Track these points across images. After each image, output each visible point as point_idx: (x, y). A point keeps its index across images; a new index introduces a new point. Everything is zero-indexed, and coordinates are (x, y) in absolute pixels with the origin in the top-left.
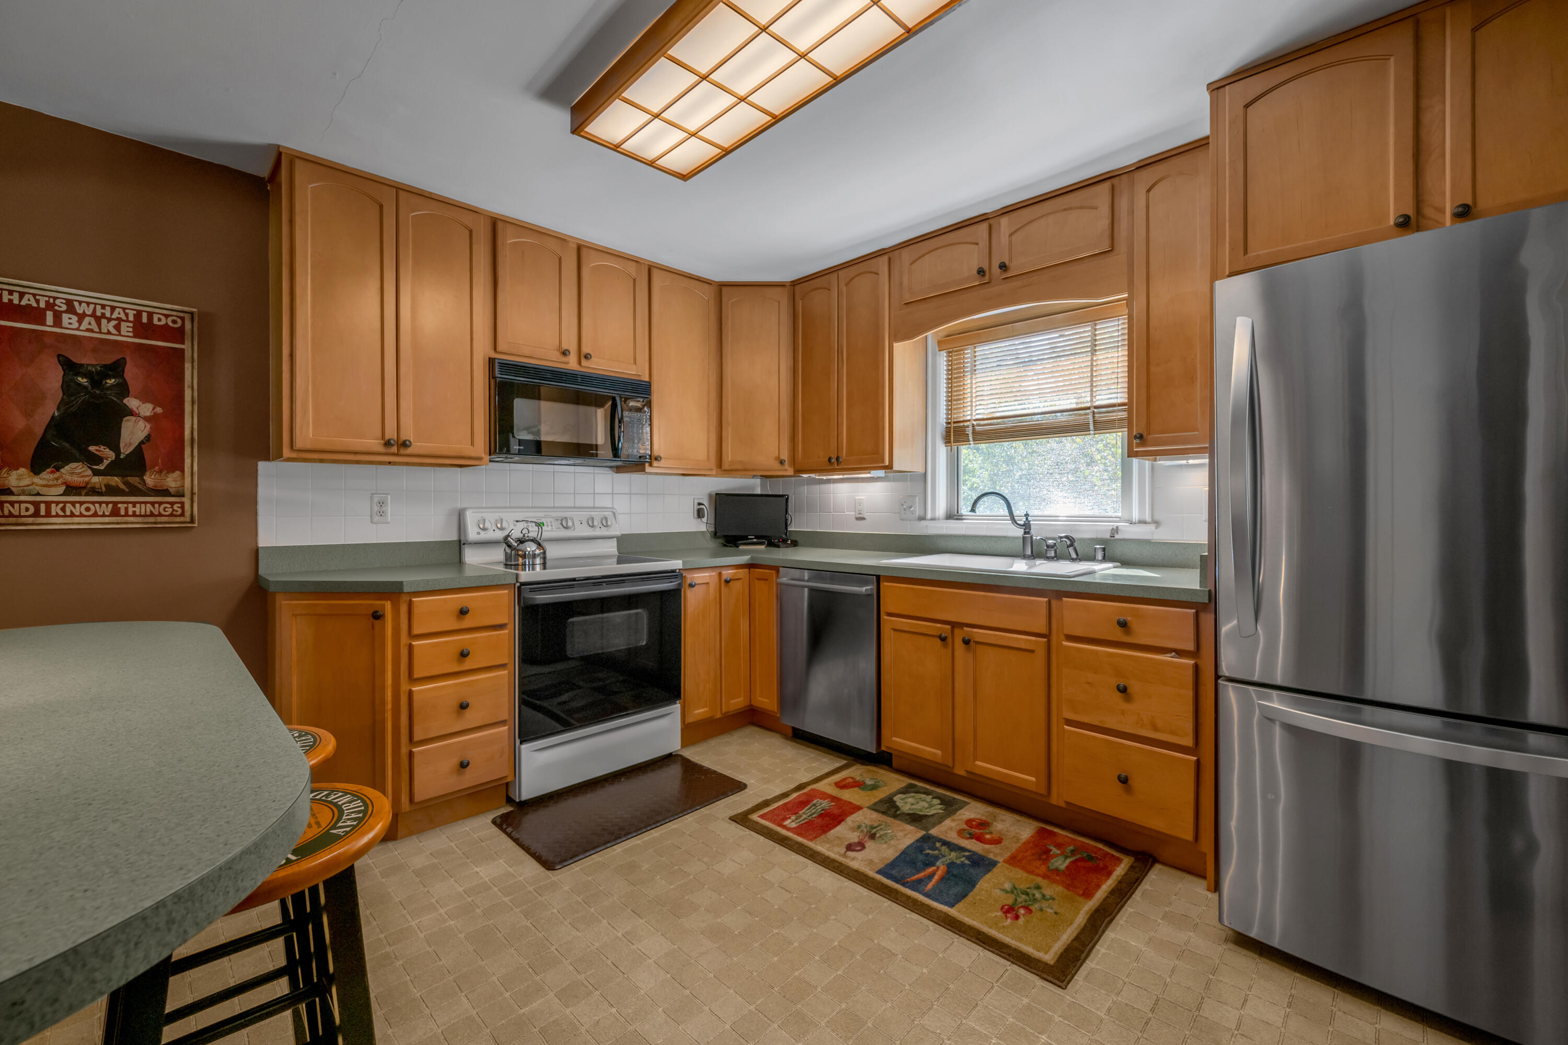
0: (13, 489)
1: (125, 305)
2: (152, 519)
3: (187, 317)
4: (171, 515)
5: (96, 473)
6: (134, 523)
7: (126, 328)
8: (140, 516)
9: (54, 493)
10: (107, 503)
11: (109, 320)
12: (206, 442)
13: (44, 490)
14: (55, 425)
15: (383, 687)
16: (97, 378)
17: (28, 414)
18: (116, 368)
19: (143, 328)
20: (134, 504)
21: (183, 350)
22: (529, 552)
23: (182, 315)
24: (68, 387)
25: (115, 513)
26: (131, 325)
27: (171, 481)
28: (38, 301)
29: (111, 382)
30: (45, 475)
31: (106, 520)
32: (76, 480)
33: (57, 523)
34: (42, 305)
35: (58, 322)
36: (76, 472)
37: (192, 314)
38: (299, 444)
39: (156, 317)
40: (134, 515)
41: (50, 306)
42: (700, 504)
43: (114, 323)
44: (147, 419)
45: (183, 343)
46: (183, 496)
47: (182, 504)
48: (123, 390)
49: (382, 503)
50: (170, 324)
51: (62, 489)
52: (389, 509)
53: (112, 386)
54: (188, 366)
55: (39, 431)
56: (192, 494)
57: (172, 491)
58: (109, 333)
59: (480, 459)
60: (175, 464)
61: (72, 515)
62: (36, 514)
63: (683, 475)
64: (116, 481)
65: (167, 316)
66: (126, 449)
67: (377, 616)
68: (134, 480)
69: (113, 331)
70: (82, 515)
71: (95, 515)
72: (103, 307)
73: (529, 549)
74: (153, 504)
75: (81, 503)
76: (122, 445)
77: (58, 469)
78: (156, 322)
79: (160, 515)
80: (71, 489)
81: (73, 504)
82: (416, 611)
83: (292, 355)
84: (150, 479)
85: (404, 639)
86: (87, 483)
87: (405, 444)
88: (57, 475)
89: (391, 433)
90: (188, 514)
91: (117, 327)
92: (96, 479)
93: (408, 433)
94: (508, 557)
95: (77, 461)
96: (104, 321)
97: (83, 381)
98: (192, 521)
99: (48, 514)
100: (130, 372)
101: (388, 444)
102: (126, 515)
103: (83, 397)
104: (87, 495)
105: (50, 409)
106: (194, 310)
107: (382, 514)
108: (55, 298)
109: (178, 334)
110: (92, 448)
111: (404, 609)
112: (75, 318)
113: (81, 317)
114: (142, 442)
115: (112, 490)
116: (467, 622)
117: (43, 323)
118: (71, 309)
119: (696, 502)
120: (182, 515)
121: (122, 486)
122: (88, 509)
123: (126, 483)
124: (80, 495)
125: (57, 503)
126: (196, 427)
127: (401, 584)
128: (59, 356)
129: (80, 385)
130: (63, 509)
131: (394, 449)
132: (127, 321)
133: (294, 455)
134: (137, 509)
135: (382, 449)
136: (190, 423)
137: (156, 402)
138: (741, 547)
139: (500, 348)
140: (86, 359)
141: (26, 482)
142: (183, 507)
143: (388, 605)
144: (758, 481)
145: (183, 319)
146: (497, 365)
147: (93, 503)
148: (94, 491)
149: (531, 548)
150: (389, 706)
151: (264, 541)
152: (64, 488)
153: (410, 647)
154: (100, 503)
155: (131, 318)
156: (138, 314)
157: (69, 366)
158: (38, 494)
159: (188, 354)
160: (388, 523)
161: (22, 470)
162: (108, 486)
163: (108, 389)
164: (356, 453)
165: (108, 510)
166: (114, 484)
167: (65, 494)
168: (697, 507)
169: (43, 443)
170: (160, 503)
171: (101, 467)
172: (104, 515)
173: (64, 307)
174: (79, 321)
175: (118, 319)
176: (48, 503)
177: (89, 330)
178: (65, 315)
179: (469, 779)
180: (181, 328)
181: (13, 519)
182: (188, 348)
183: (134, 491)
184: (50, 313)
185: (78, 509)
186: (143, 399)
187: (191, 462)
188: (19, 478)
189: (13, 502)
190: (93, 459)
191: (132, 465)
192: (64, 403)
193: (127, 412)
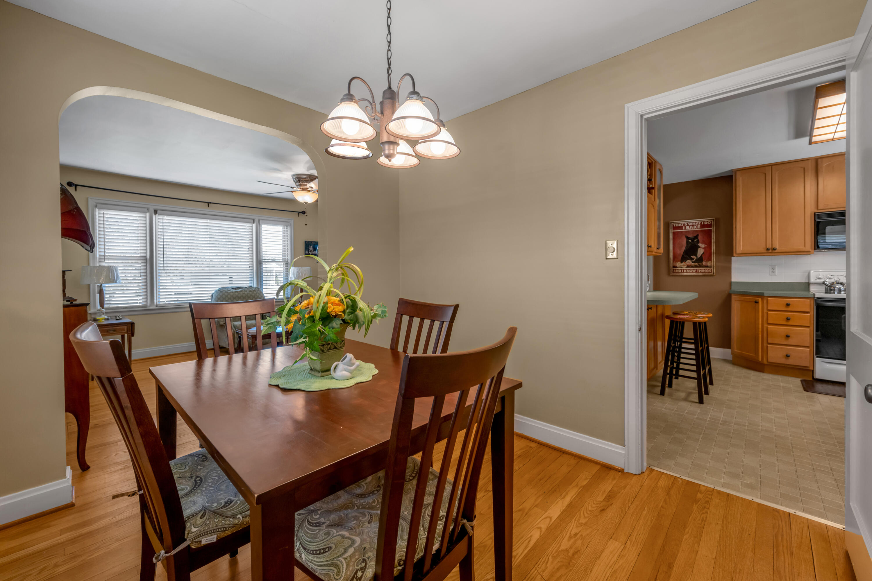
0: (678, 267)
1: (698, 221)
2: (704, 273)
3: (712, 221)
4: (709, 272)
5: (693, 262)
6: (701, 274)
7: (699, 227)
9: (685, 267)
10: (695, 269)
11: (695, 225)
12: (718, 253)
13: (683, 267)
14: (686, 252)
15: (758, 324)
16: (693, 240)
17: (680, 250)
18: (696, 237)
19: (703, 226)
20: (700, 269)
21: (711, 230)
22: (837, 288)
24: (687, 242)
25: (696, 272)
27: (709, 264)
29: (696, 240)
30: (683, 263)
31: (695, 273)
32: (689, 264)
33: (685, 274)
34: (683, 225)
35: (685, 229)
36: (689, 262)
37: (713, 219)
38: (738, 252)
39: (705, 223)
40: (700, 272)
41: (684, 225)
43: (696, 226)
44: (703, 248)
45: (711, 227)
46: (711, 267)
47: (711, 269)
48: (698, 242)
49: (774, 269)
50: (709, 223)
51: (686, 266)
52: (776, 270)
53: (696, 241)
54: (713, 233)
55: (682, 253)
56: (714, 267)
57: (709, 266)
58: (695, 229)
59: (809, 252)
60: (710, 259)
61: (688, 272)
62: (681, 272)
64: (696, 264)
65: (708, 221)
66: (699, 256)
67: (756, 302)
68: (700, 264)
69: (696, 228)
70: (690, 272)
71: (692, 272)
72: (694, 223)
74: (704, 269)
75: (690, 269)
76: (698, 255)
77: (685, 262)
78: (705, 224)
79: (706, 272)
80: (688, 266)
81: (688, 269)
82: (769, 302)
83: (736, 227)
84: (704, 263)
85: (765, 311)
86: (691, 265)
87: (774, 249)
89: (769, 246)
90: (713, 272)
91: (697, 227)
93: (776, 245)
95: (688, 259)
96: (694, 226)
97: (690, 241)
98: (714, 274)
99: (684, 272)
102: (699, 272)
103: (690, 245)
105: (684, 249)
106: (714, 218)
107: (774, 272)
108: (685, 223)
109: (709, 226)
110: (692, 256)
111: (765, 301)
112: (688, 227)
113: (690, 226)
114: (702, 254)
115: (696, 266)
116: (789, 309)
117: (682, 229)
118: (688, 225)
120: (711, 272)
121: (698, 265)
122: (691, 271)
124: (690, 267)
125: (685, 269)
126: (715, 249)
127: (763, 293)
128: (686, 236)
129: (690, 242)
130: (686, 271)
133: (737, 255)
134: (701, 271)
136: (713, 248)
137: (705, 244)
139: (819, 208)
140: (691, 236)
141: (680, 265)
142: (711, 270)
143: (760, 300)
145: (711, 221)
146: (816, 215)
147: (692, 269)
148: (692, 267)
149: (838, 286)
150: (760, 330)
151: (734, 280)
153: (767, 314)
154: (693, 269)
155: (700, 224)
157: (688, 238)
159: (713, 230)
160: (777, 275)
161: (679, 262)
162: (695, 265)
165: (695, 271)
167: (687, 267)
169: (683, 256)
170: (706, 269)
171: (694, 261)
173: (686, 225)
174: (689, 227)
175: (697, 225)
176: (684, 269)
177: (691, 229)
178: (687, 227)
179: (790, 362)
180: (711, 224)
181: (677, 273)
182: (713, 229)
183: (700, 266)
184: (684, 227)
185: (689, 271)
186: (702, 243)
187: (714, 258)
188: (678, 264)
189: (677, 269)
190: (692, 259)
191: (700, 260)
192: (686, 247)
193: (699, 247)
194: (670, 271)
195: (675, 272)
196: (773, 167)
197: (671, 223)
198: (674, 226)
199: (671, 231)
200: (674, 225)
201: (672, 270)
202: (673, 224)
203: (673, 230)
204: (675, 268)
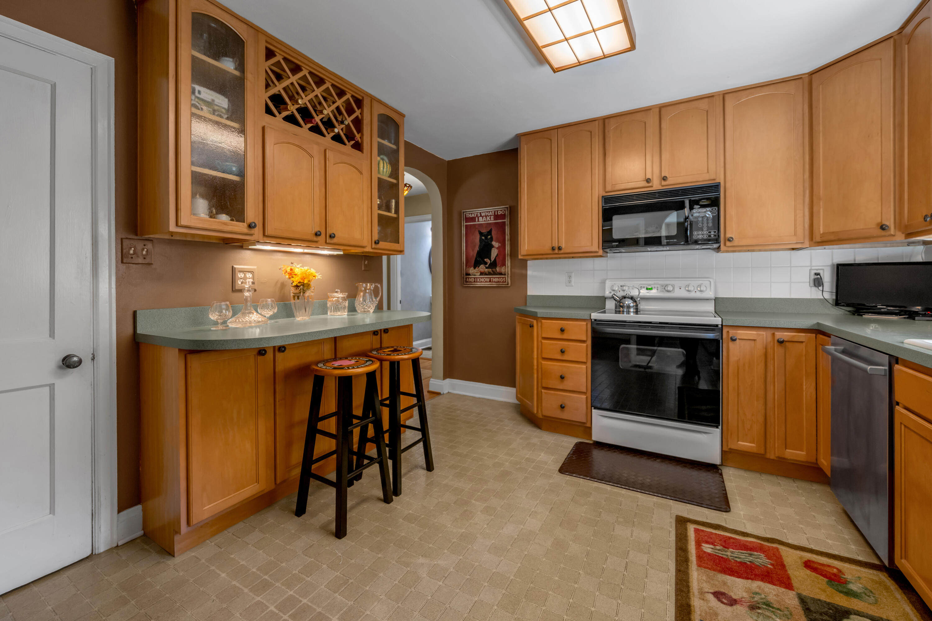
0: (471, 274)
1: (491, 210)
2: (498, 283)
4: (503, 282)
5: (486, 268)
6: (494, 285)
7: (492, 218)
8: (496, 282)
9: (478, 275)
10: (488, 278)
11: (488, 216)
12: (513, 255)
13: (476, 274)
14: (479, 254)
16: (486, 237)
17: (473, 250)
18: (490, 233)
19: (496, 217)
20: (494, 278)
21: (505, 222)
22: (626, 304)
23: (505, 209)
24: (481, 240)
25: (490, 281)
26: (493, 216)
27: (503, 270)
28: (474, 215)
29: (489, 237)
30: (476, 269)
31: (488, 283)
32: (482, 270)
33: (479, 284)
34: (475, 216)
35: (478, 221)
36: (482, 268)
37: (507, 208)
39: (499, 212)
40: (494, 282)
41: (477, 215)
42: (817, 274)
43: (489, 217)
44: (497, 248)
45: (505, 219)
46: (505, 275)
47: (505, 278)
48: (492, 239)
49: (570, 277)
50: (502, 213)
51: (479, 274)
52: (573, 279)
54: (506, 227)
55: (475, 255)
56: (508, 274)
57: (503, 273)
58: (489, 221)
59: (597, 253)
60: (504, 264)
61: (481, 282)
62: (475, 282)
63: (793, 249)
64: (490, 270)
65: (501, 211)
66: (493, 259)
67: (532, 326)
68: (494, 270)
69: (489, 220)
70: (483, 282)
71: (486, 282)
72: (487, 212)
73: (627, 303)
74: (498, 278)
75: (483, 278)
77: (479, 267)
78: (499, 214)
79: (500, 282)
80: (482, 274)
81: (482, 278)
82: (543, 326)
83: (521, 217)
84: (498, 269)
85: (540, 339)
86: (484, 271)
87: (559, 248)
88: (478, 269)
89: (555, 244)
90: (507, 281)
91: (490, 218)
92: (486, 270)
93: (563, 243)
94: (616, 307)
95: (482, 264)
96: (487, 217)
97: (483, 238)
98: (508, 284)
99: (477, 282)
100: (494, 233)
101: (553, 249)
102: (492, 282)
103: (484, 243)
104: (484, 275)
105: (477, 249)
106: (508, 206)
107: (570, 282)
108: (478, 213)
109: (503, 216)
110: (485, 260)
111: (540, 325)
113: (483, 217)
114: (496, 257)
115: (490, 274)
117: (475, 221)
118: (481, 216)
119: (813, 272)
120: (505, 282)
122: (484, 280)
123: (493, 271)
124: (483, 275)
125: (479, 278)
126: (508, 250)
127: (538, 313)
128: (479, 231)
129: (483, 239)
130: (480, 280)
131: (556, 251)
132: (492, 215)
133: (522, 258)
134: (495, 280)
135: (551, 252)
136: (507, 248)
137: (499, 242)
138: (866, 316)
139: (607, 189)
140: (484, 231)
141: (473, 272)
142: (505, 279)
143: (534, 322)
144: (921, 248)
145: (505, 210)
146: (603, 200)
147: (486, 278)
148: (486, 274)
149: (628, 302)
150: (535, 367)
151: (529, 293)
152: (480, 273)
153: (542, 343)
154: (487, 278)
155: (493, 214)
156: (495, 213)
157: (481, 234)
158: (475, 275)
159: (506, 223)
160: (572, 286)
162: (489, 272)
163: (489, 239)
164: (543, 255)
165: (488, 280)
166: (490, 271)
167: (480, 275)
168: (813, 277)
169: (476, 259)
170: (500, 278)
171: (487, 266)
172: (488, 282)
173: (479, 215)
174: (483, 219)
175: (491, 215)
176: (477, 278)
177: (485, 221)
178: (480, 218)
179: (565, 415)
180: (505, 215)
181: (470, 283)
182: (507, 221)
183: (495, 273)
184: (477, 218)
185: (483, 280)
186: (496, 242)
187: (508, 262)
188: (471, 270)
189: (470, 278)
190: (486, 263)
191: (494, 265)
192: (480, 246)
193: (493, 247)
194: (463, 280)
195: (468, 282)
196: (559, 130)
197: (463, 212)
198: (467, 217)
199: (464, 224)
200: (467, 215)
201: (465, 279)
202: (465, 214)
203: (466, 222)
204: (468, 276)
